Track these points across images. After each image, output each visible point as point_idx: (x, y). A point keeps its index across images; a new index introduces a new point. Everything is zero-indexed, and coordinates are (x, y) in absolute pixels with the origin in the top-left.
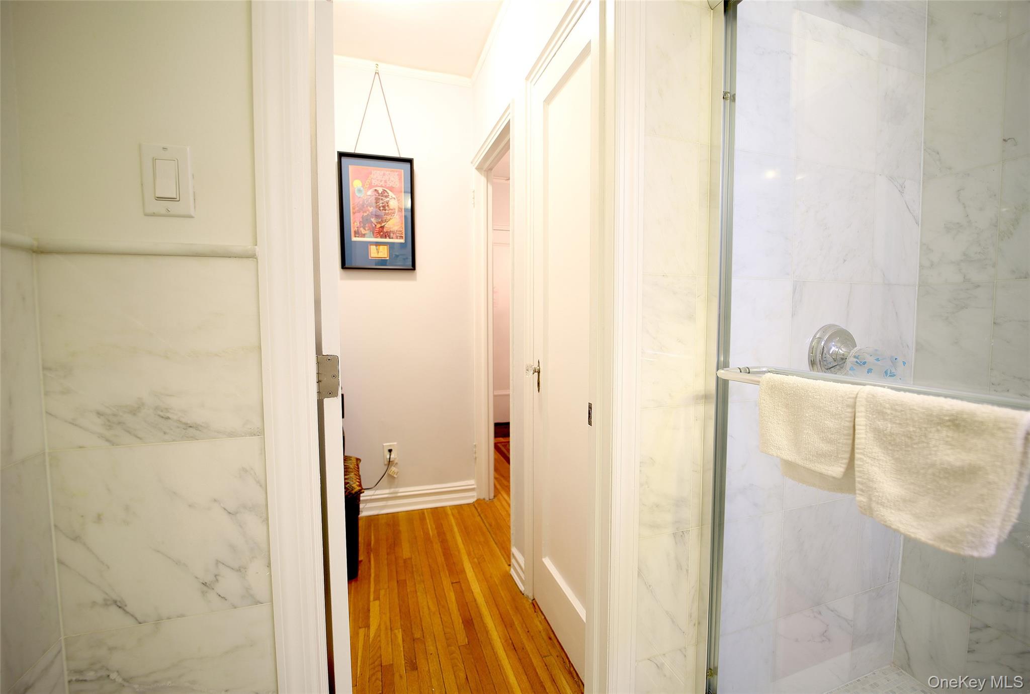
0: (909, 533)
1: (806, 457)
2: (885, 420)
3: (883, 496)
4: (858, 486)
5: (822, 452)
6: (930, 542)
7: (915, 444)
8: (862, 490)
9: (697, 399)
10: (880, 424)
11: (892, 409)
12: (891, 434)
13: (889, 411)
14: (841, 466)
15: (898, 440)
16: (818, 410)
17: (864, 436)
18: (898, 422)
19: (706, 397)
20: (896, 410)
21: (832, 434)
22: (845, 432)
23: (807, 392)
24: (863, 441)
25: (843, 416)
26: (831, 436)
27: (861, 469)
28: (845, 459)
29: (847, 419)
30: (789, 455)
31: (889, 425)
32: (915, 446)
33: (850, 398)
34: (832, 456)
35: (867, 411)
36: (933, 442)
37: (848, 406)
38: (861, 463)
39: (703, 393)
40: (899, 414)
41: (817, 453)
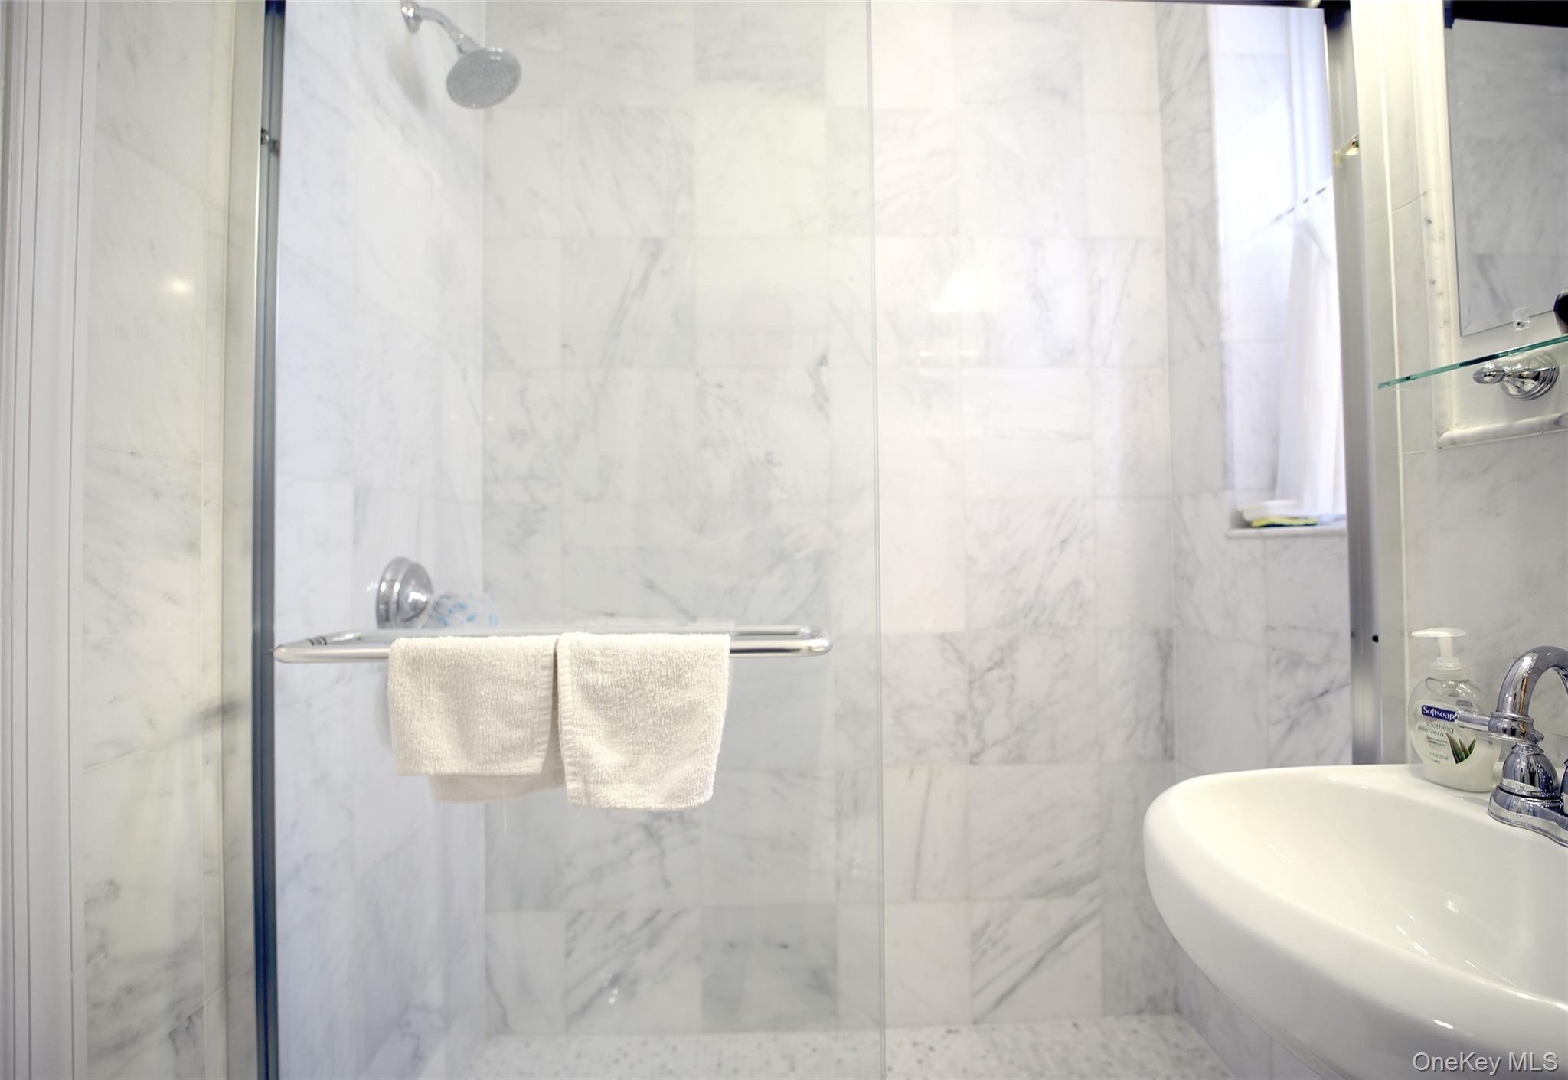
0: (637, 806)
1: (486, 759)
2: (595, 670)
3: (602, 772)
4: (568, 769)
5: (511, 743)
6: (661, 806)
7: (630, 694)
8: (574, 774)
9: (207, 718)
10: (590, 677)
11: (602, 656)
12: (603, 687)
13: (599, 659)
14: (537, 756)
15: (611, 694)
16: (499, 682)
17: (571, 698)
18: (610, 670)
19: (226, 710)
20: (607, 656)
21: (524, 713)
22: (543, 705)
23: (478, 658)
24: (570, 705)
25: (537, 683)
26: (523, 716)
27: (572, 745)
28: (544, 743)
29: (543, 686)
30: (452, 763)
31: (600, 677)
32: (630, 696)
33: (545, 656)
34: (524, 744)
35: (572, 664)
36: (649, 687)
37: (544, 668)
38: (571, 737)
39: (217, 702)
40: (611, 659)
41: (502, 747)
